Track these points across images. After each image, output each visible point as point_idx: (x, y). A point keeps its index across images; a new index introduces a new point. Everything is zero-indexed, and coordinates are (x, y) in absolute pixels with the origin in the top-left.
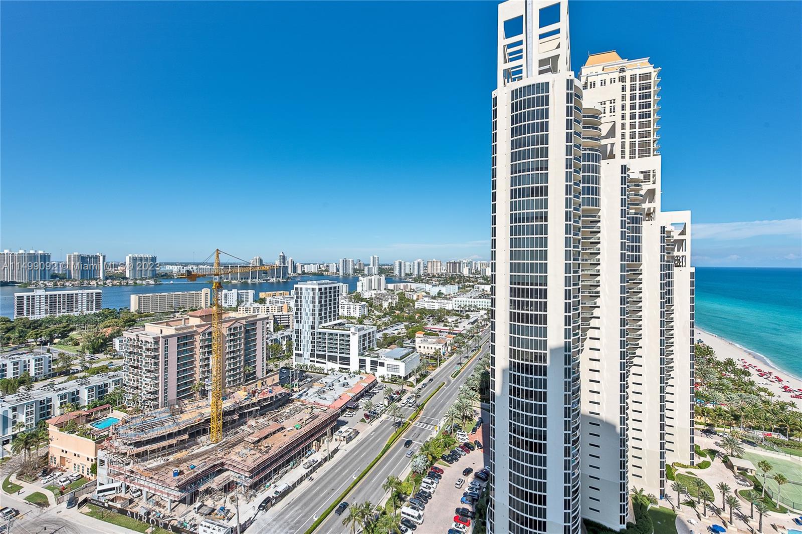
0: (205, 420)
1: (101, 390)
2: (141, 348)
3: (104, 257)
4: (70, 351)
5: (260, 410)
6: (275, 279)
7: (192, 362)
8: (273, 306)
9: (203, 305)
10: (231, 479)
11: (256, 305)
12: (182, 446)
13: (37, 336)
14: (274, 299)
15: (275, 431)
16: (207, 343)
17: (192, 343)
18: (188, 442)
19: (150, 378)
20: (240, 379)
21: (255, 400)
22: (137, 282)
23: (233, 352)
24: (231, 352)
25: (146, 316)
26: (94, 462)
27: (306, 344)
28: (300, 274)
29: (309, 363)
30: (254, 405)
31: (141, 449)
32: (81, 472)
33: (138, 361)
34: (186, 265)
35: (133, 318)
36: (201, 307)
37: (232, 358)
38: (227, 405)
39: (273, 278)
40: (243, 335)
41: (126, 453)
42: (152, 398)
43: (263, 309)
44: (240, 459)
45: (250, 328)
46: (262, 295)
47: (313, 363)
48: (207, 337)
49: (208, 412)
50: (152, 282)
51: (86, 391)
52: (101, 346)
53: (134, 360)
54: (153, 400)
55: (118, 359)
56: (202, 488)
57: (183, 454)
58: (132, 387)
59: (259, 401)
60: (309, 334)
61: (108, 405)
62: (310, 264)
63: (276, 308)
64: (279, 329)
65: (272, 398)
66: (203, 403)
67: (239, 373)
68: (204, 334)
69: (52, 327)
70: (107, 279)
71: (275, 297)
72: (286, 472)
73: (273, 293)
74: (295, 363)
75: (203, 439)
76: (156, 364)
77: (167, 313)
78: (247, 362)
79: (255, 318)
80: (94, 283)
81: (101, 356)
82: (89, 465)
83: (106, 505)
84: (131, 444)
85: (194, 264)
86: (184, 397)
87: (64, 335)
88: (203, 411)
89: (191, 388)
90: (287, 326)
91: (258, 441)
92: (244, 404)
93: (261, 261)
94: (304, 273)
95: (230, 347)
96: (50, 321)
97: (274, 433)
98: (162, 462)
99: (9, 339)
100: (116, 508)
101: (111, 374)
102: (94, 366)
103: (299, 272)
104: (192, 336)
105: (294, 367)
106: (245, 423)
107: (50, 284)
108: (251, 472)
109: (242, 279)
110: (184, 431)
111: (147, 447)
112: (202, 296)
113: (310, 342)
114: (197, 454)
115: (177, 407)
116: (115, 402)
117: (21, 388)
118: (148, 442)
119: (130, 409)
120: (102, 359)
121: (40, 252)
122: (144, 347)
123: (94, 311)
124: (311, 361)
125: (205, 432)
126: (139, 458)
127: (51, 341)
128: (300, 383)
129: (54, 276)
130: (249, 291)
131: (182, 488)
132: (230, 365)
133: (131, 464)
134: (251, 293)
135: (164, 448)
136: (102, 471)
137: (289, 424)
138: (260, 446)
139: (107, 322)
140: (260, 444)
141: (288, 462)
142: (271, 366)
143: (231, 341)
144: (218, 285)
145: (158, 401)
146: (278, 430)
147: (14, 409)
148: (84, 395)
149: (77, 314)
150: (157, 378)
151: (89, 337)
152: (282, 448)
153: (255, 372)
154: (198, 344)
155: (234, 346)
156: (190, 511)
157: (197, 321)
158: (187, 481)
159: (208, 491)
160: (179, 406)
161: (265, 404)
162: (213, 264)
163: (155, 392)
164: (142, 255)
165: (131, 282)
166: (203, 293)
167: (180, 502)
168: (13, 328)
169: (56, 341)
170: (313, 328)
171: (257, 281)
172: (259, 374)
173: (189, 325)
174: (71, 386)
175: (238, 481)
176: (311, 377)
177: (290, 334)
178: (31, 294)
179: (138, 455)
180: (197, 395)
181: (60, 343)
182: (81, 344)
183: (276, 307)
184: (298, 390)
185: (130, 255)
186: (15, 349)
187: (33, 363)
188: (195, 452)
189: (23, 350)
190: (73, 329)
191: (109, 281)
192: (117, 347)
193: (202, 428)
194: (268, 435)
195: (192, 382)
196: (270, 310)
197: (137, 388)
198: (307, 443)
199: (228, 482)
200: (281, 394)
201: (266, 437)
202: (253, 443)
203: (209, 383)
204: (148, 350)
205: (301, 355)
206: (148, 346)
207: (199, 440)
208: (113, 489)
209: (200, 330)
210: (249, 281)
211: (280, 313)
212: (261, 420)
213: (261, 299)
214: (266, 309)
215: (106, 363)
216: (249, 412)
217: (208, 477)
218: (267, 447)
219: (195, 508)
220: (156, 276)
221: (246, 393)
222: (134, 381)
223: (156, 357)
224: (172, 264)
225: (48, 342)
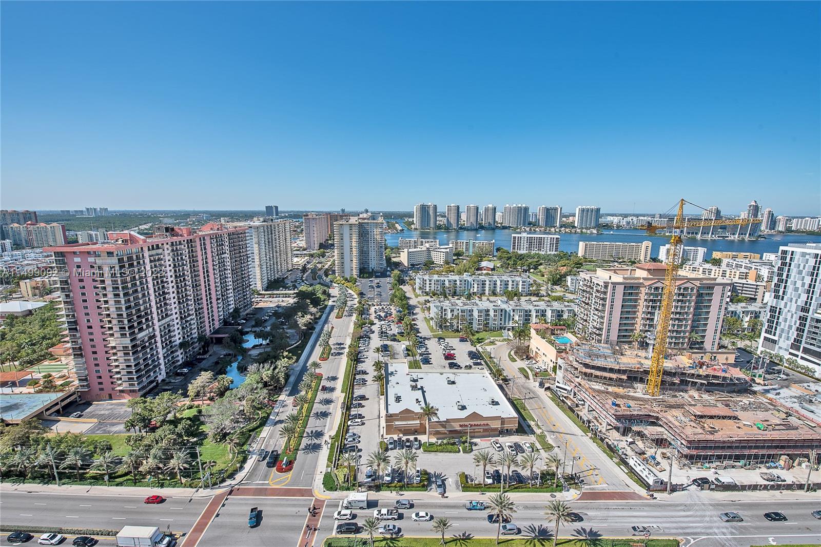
0: (644, 370)
1: (559, 314)
2: (592, 288)
3: (561, 209)
4: (539, 280)
5: (706, 386)
6: (736, 236)
7: (635, 312)
8: (733, 271)
9: (642, 258)
10: (665, 437)
11: (708, 266)
12: (619, 383)
13: (522, 265)
14: (735, 262)
15: (726, 417)
16: (651, 297)
17: (637, 294)
18: (625, 382)
19: (597, 315)
20: (683, 344)
21: (702, 372)
22: (583, 231)
23: (679, 313)
24: (677, 313)
25: (590, 262)
26: (555, 365)
27: (786, 328)
28: (781, 232)
29: (787, 356)
30: (699, 376)
31: (588, 371)
32: (546, 368)
33: (589, 299)
34: (626, 216)
35: (580, 262)
36: (640, 260)
37: (677, 319)
38: (668, 364)
39: (734, 234)
40: (694, 298)
41: (577, 369)
42: (597, 333)
43: (717, 272)
44: (677, 424)
45: (704, 292)
46: (716, 255)
47: (794, 358)
48: (652, 292)
49: (647, 364)
50: (595, 231)
51: (550, 311)
52: (558, 280)
53: (586, 297)
54: (598, 335)
55: (569, 293)
56: (635, 428)
57: (620, 390)
58: (582, 319)
59: (707, 376)
60: (796, 317)
61: (564, 327)
62: (802, 218)
63: (738, 274)
64: (739, 301)
65: (724, 378)
66: (642, 353)
67: (684, 338)
68: (650, 287)
69: (530, 261)
70: (561, 227)
71: (737, 259)
72: (733, 467)
73: (734, 253)
74: (760, 349)
75: (639, 386)
76: (604, 305)
77: (607, 262)
78: (694, 329)
79: (713, 282)
80: (553, 229)
81: (558, 288)
82: (551, 365)
83: (561, 398)
84: (581, 363)
85: (634, 215)
86: (623, 342)
87: (536, 268)
88: (643, 361)
89: (630, 336)
90: (751, 298)
91: (702, 417)
92: (689, 372)
93: (718, 212)
94: (789, 230)
95: (676, 307)
96: (529, 256)
97: (724, 417)
98: (603, 389)
99: (509, 264)
100: (567, 404)
101: (566, 304)
102: (554, 294)
103: (781, 228)
104: (638, 288)
105: (759, 352)
106: (686, 391)
107: (528, 229)
108: (689, 442)
109: (689, 233)
110: (624, 372)
111: (593, 371)
112: (643, 249)
113: (794, 328)
114: (633, 397)
115: (618, 348)
116: (569, 326)
117: (515, 298)
118: (593, 367)
119: (579, 335)
120: (558, 291)
121: (524, 205)
122: (595, 289)
123: (554, 252)
124: (790, 354)
125: (642, 381)
126: (586, 376)
127: (529, 270)
128: (767, 376)
129: (530, 224)
130: (699, 248)
131: (618, 418)
132: (673, 325)
133: (580, 378)
134: (701, 251)
135: (605, 378)
136: (560, 374)
137: (746, 418)
138: (704, 423)
139: (562, 262)
140: (703, 420)
141: (738, 458)
142: (726, 341)
143: (678, 301)
144: (677, 238)
145: (601, 337)
146: (730, 418)
147: (514, 311)
148: (549, 314)
149: (543, 253)
150: (602, 318)
151: (551, 272)
152: (734, 439)
153: (702, 342)
154: (643, 296)
155: (681, 307)
156: (622, 441)
157: (644, 274)
158: (623, 415)
159: (640, 434)
160: (620, 348)
161: (714, 381)
162: (654, 215)
163: (600, 329)
164: (589, 207)
165: (579, 231)
166: (643, 246)
167: (615, 428)
168: (511, 257)
169: (532, 270)
170: (805, 310)
171: (709, 237)
172: (707, 346)
173: (636, 276)
174: (542, 305)
175: (672, 442)
176: (787, 375)
177: (757, 310)
178: (519, 235)
179: (585, 374)
180: (636, 344)
181: (533, 273)
182: (545, 276)
183: (738, 272)
184: (762, 382)
185: (580, 207)
186: (511, 272)
187: (521, 283)
188: (631, 394)
189: (515, 273)
190: (541, 264)
191: (563, 229)
192: (569, 284)
193: (640, 376)
194: (715, 416)
195: (632, 330)
196: (728, 275)
197: (586, 321)
198: (772, 452)
199: (661, 437)
200: (738, 379)
201: (711, 417)
202: (695, 416)
203: (651, 337)
204: (598, 291)
205: (774, 342)
206: (599, 288)
207: (635, 385)
208: (566, 390)
209: (647, 283)
210: (699, 237)
211: (744, 281)
212: (706, 396)
213: (714, 259)
214: (721, 272)
215: (562, 294)
216: (693, 382)
217: (641, 422)
218: (712, 428)
219: (627, 441)
220: (599, 226)
221: (691, 361)
222: (584, 314)
223: (604, 299)
224: (612, 215)
225: (527, 270)
